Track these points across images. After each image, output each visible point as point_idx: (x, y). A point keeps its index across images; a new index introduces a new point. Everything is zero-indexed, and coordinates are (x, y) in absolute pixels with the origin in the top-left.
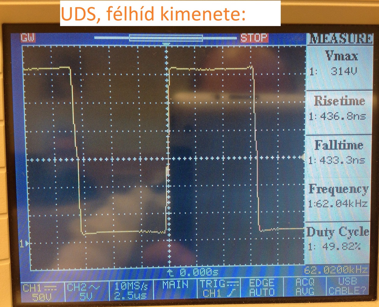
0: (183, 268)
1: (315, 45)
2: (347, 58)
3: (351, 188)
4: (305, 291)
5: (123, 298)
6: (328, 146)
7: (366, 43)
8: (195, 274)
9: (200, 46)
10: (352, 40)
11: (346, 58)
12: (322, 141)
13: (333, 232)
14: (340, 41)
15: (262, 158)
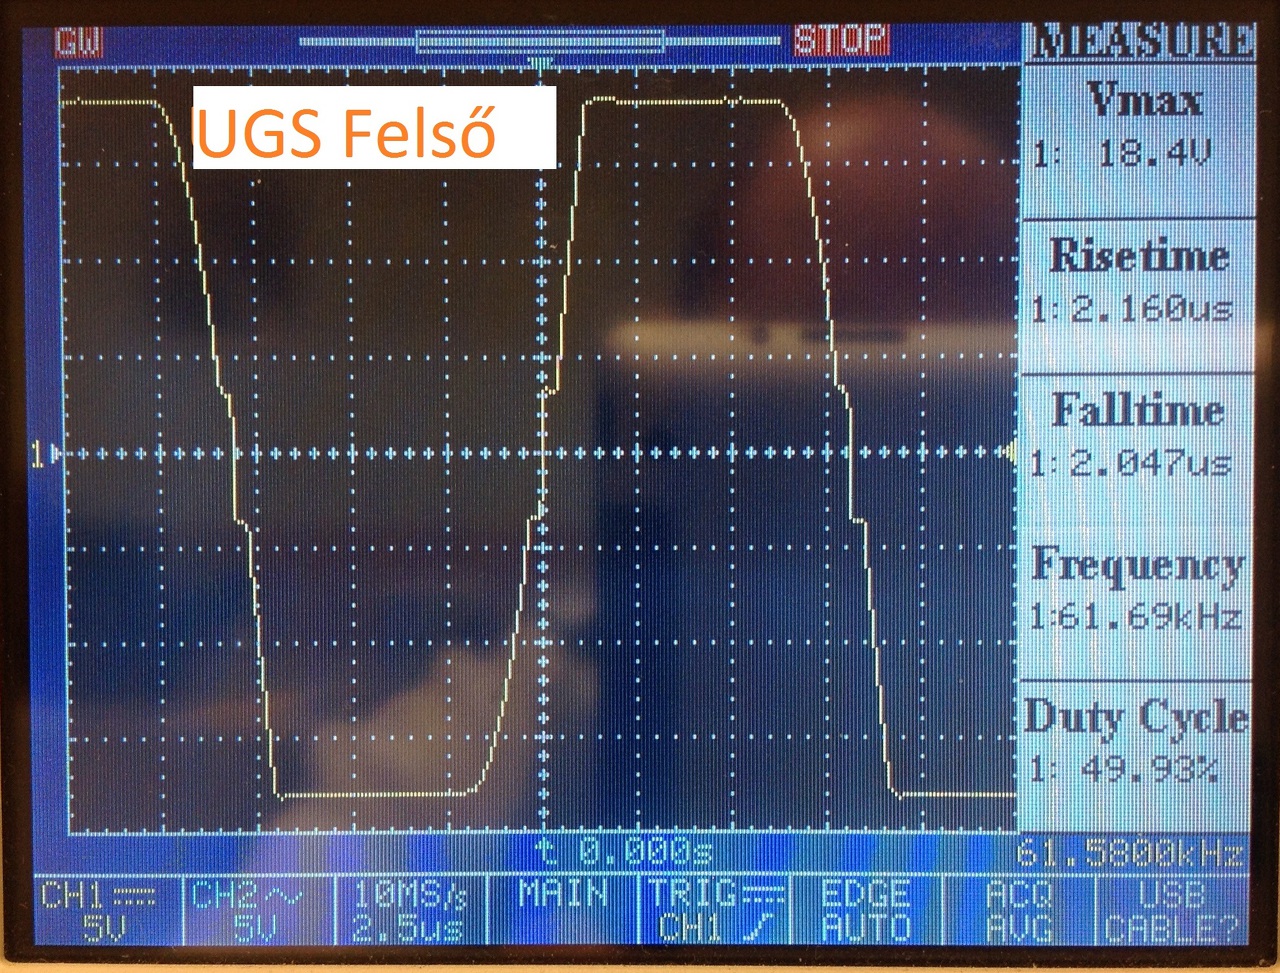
0: (590, 835)
1: (1052, 64)
2: (1166, 106)
3: (1183, 561)
4: (1019, 928)
5: (383, 938)
6: (1101, 413)
7: (1229, 55)
8: (631, 858)
9: (655, 68)
10: (1181, 46)
11: (1162, 106)
12: (1078, 395)
13: (1119, 718)
14: (1139, 48)
15: (865, 452)
